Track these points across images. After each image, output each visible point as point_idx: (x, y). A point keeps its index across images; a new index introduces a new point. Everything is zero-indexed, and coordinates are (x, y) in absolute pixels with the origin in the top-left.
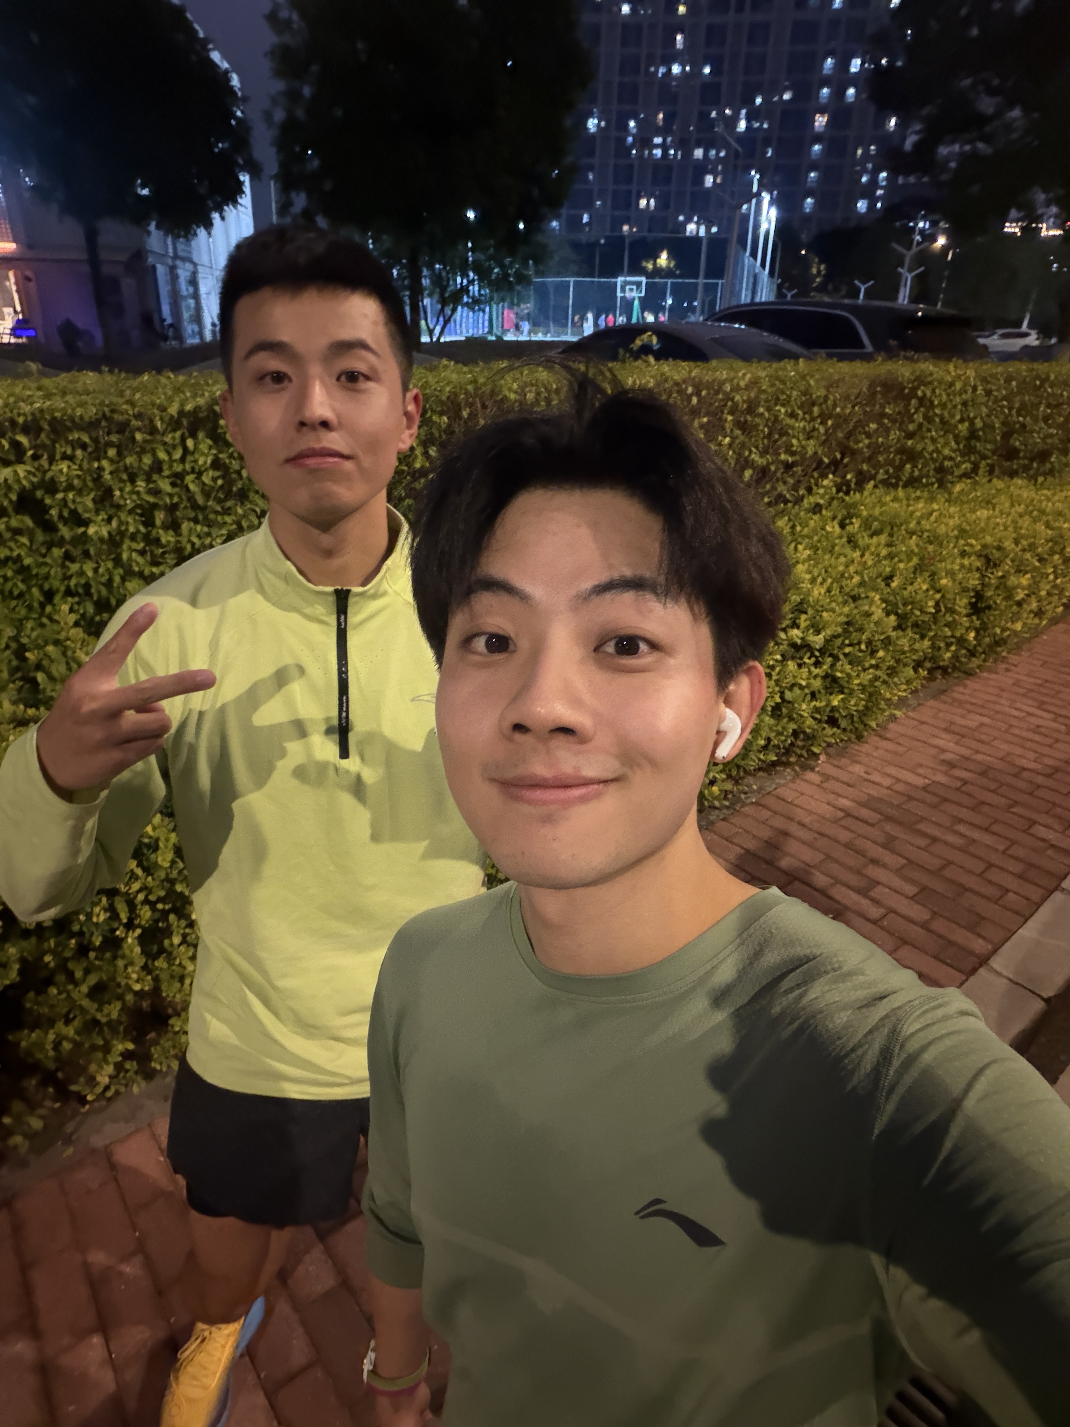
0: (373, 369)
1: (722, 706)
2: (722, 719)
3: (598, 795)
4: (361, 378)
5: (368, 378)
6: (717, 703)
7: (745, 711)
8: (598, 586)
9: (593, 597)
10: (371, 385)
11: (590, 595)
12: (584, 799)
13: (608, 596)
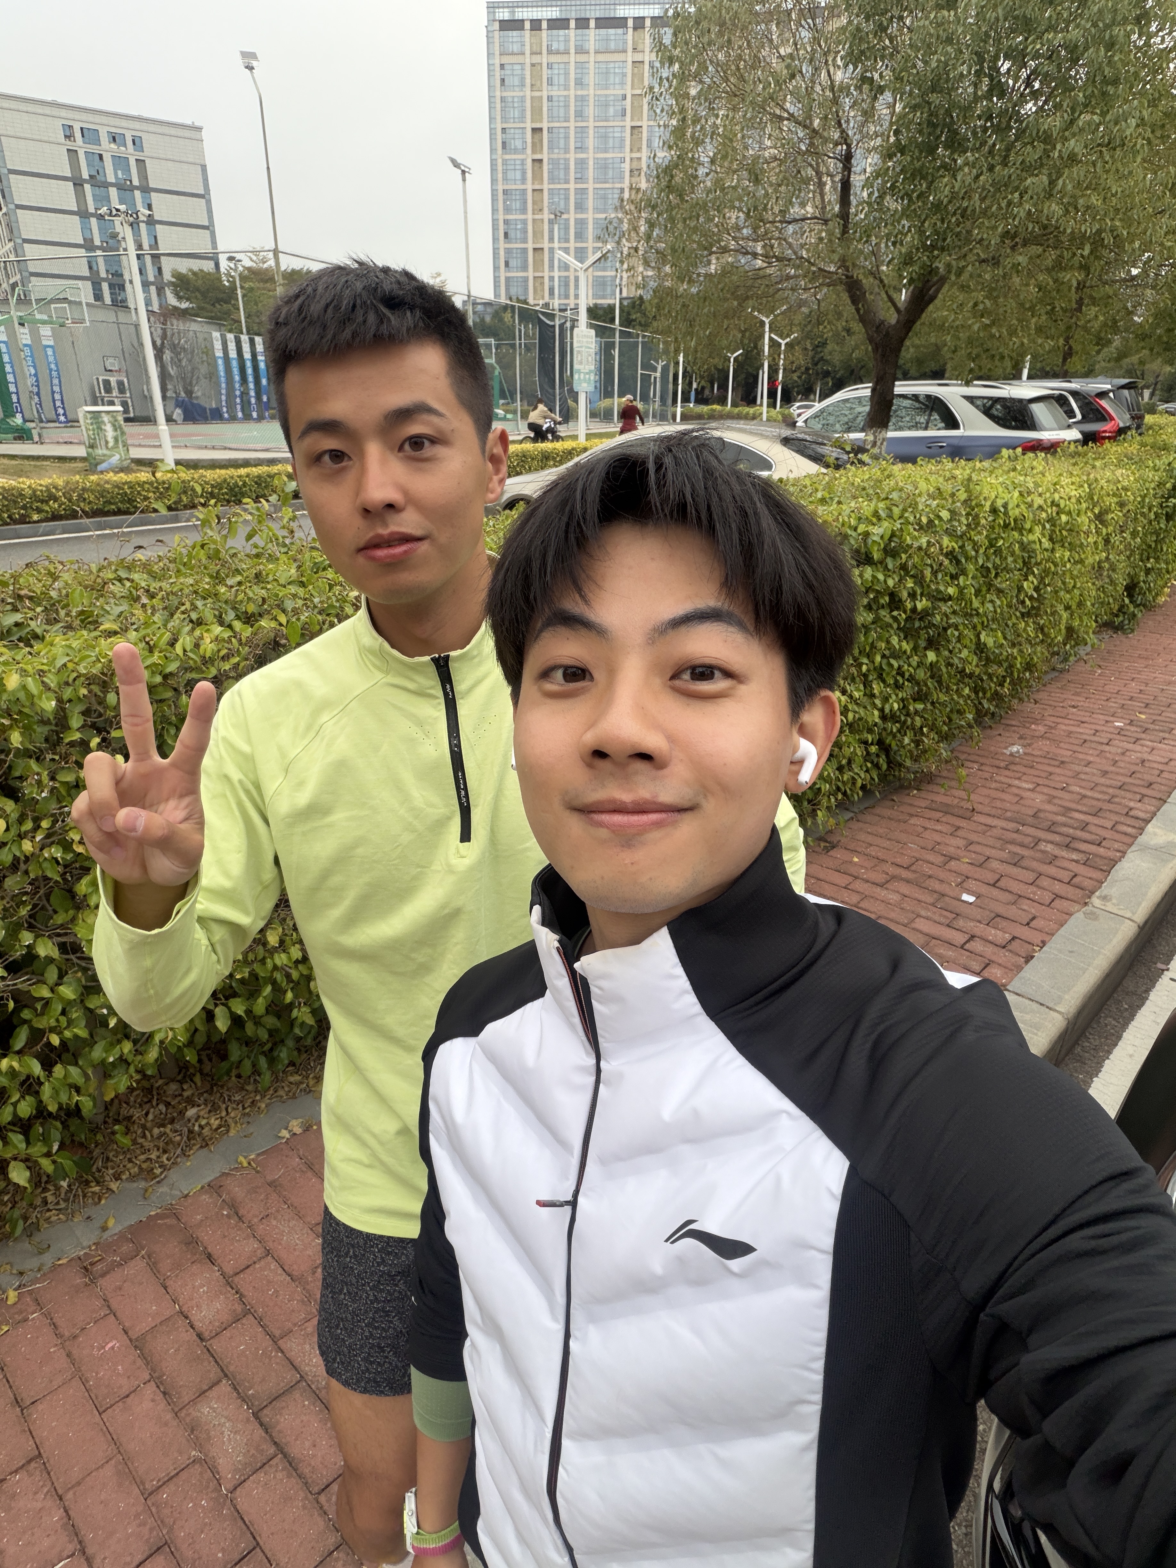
0: (440, 432)
1: (795, 735)
2: (795, 749)
3: (674, 823)
4: (427, 443)
5: (433, 441)
6: (791, 731)
7: (820, 740)
8: (674, 619)
9: (670, 631)
10: (440, 451)
11: (666, 628)
12: (658, 825)
13: (683, 629)
